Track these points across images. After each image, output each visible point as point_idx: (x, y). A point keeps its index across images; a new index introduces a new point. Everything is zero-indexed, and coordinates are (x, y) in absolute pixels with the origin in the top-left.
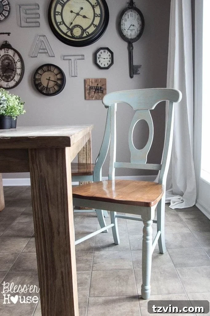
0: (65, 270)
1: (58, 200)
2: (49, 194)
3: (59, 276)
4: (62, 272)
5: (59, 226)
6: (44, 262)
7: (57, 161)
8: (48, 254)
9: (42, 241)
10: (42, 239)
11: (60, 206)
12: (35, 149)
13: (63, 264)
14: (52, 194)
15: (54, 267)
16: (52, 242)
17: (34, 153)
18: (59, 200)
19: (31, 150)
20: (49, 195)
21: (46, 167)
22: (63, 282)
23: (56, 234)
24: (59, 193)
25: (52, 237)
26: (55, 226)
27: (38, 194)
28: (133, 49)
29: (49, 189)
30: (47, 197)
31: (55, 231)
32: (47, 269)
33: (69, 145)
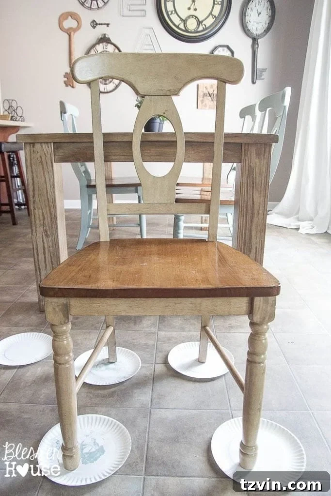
0: (259, 245)
1: (261, 187)
2: (255, 181)
3: (253, 251)
4: (256, 247)
5: (260, 208)
6: (243, 238)
7: (264, 155)
8: (247, 231)
9: (244, 220)
10: (245, 218)
11: (262, 192)
12: (248, 144)
13: (258, 240)
14: (257, 181)
15: (250, 243)
16: (252, 221)
17: (247, 147)
18: (263, 186)
19: (245, 144)
20: (255, 183)
21: (255, 160)
22: (256, 256)
23: (256, 215)
24: (263, 182)
25: (253, 217)
26: (256, 207)
27: (246, 182)
28: (258, 48)
29: (256, 177)
30: (253, 184)
31: (256, 211)
32: (245, 245)
33: (277, 142)
